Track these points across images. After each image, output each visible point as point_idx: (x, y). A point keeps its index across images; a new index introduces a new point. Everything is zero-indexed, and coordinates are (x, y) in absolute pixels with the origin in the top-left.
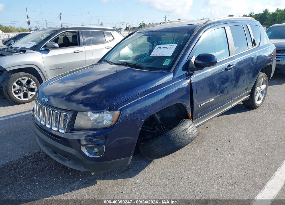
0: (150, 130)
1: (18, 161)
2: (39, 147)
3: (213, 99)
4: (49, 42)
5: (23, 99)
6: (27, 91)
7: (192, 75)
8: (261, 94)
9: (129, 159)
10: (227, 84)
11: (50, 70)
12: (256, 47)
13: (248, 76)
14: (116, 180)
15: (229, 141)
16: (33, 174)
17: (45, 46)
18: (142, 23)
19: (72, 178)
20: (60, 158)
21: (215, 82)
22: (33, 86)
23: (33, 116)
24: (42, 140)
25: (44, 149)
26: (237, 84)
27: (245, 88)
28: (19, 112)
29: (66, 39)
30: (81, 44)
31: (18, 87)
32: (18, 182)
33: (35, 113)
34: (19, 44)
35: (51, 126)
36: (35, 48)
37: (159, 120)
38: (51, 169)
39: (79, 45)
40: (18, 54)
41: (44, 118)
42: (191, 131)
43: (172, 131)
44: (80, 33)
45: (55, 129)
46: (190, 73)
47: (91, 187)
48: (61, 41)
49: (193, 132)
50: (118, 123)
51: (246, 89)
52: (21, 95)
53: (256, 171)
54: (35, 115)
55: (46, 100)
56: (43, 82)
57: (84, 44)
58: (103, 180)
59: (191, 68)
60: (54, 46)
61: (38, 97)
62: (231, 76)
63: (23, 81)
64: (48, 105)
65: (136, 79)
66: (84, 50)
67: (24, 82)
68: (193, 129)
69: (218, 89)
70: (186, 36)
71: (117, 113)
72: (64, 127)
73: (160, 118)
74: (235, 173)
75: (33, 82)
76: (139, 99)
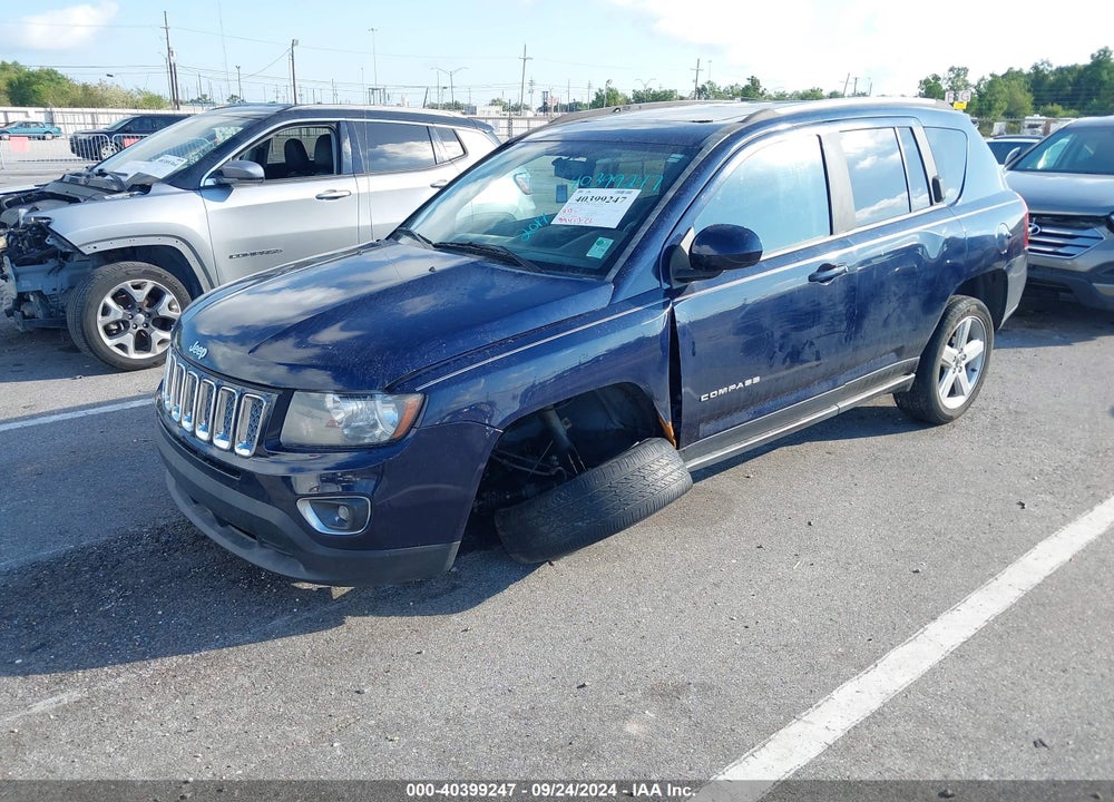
0: (537, 469)
1: (105, 548)
2: (175, 508)
3: (757, 380)
4: (234, 157)
5: (134, 355)
6: (147, 326)
7: (679, 292)
8: (963, 375)
9: (450, 549)
10: (815, 331)
11: (231, 257)
12: (945, 205)
13: (907, 306)
14: (405, 619)
15: (810, 524)
16: (151, 585)
17: (219, 173)
18: (604, 88)
19: (269, 605)
20: (236, 541)
21: (766, 321)
22: (170, 309)
23: (160, 404)
24: (182, 481)
25: (189, 511)
26: (856, 332)
27: (890, 347)
28: (118, 397)
29: (294, 146)
30: (344, 168)
31: (118, 312)
32: (100, 607)
33: (165, 394)
34: (129, 161)
35: (211, 435)
36: (184, 180)
37: (565, 437)
38: (206, 575)
39: (339, 172)
40: (123, 198)
41: (191, 410)
42: (661, 473)
43: (596, 471)
44: (344, 129)
45: (224, 444)
46: (675, 287)
47: (327, 634)
48: (277, 156)
49: (667, 478)
50: (413, 432)
51: (899, 353)
52: (129, 339)
53: (868, 617)
54: (167, 402)
55: (201, 352)
56: (203, 293)
57: (357, 171)
58: (367, 615)
59: (679, 271)
60: (249, 173)
61: (178, 343)
62: (831, 303)
63: (135, 293)
64: (206, 368)
65: (488, 298)
66: (354, 191)
67: (140, 296)
68: (669, 469)
69: (777, 345)
70: (675, 161)
71: (414, 400)
72: (250, 438)
73: (569, 432)
74: (795, 620)
75: (168, 298)
76: (490, 360)
